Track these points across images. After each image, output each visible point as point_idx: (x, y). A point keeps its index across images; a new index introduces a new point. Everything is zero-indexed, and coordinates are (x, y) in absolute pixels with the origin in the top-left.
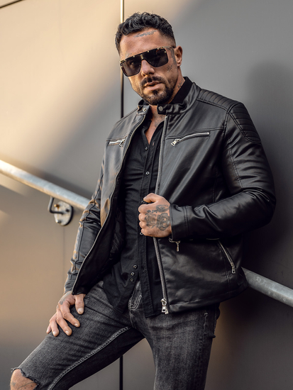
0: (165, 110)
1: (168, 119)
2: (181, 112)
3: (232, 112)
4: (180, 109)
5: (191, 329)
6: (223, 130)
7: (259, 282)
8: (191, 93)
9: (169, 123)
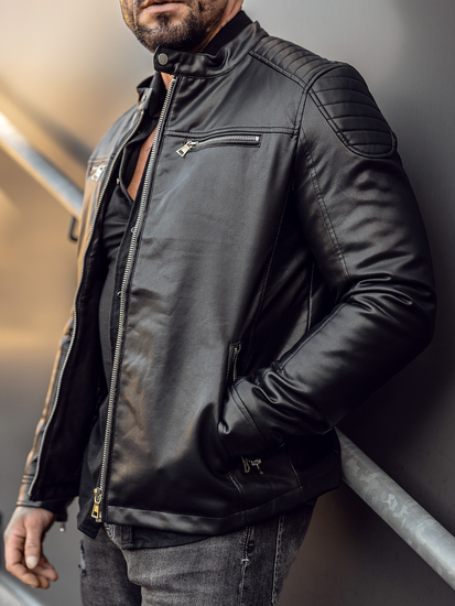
0: (172, 62)
1: (176, 86)
2: (210, 72)
3: (315, 88)
4: (206, 65)
5: (210, 589)
6: (293, 134)
7: (392, 508)
8: (241, 37)
9: (178, 96)
